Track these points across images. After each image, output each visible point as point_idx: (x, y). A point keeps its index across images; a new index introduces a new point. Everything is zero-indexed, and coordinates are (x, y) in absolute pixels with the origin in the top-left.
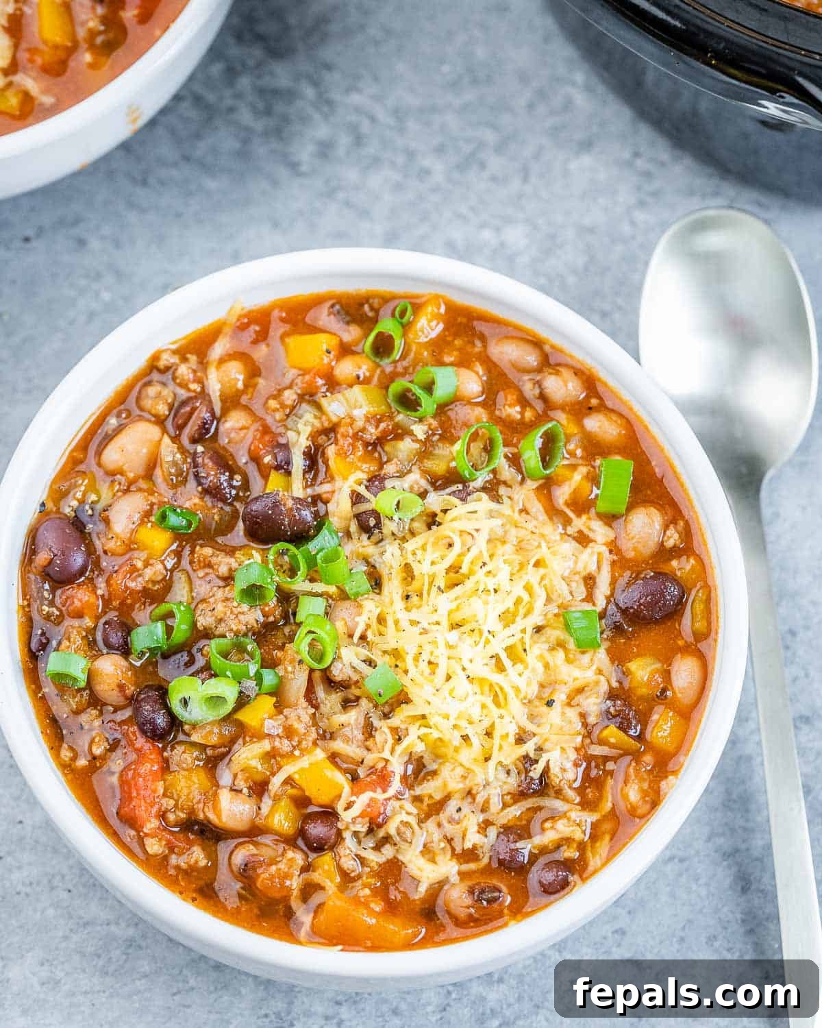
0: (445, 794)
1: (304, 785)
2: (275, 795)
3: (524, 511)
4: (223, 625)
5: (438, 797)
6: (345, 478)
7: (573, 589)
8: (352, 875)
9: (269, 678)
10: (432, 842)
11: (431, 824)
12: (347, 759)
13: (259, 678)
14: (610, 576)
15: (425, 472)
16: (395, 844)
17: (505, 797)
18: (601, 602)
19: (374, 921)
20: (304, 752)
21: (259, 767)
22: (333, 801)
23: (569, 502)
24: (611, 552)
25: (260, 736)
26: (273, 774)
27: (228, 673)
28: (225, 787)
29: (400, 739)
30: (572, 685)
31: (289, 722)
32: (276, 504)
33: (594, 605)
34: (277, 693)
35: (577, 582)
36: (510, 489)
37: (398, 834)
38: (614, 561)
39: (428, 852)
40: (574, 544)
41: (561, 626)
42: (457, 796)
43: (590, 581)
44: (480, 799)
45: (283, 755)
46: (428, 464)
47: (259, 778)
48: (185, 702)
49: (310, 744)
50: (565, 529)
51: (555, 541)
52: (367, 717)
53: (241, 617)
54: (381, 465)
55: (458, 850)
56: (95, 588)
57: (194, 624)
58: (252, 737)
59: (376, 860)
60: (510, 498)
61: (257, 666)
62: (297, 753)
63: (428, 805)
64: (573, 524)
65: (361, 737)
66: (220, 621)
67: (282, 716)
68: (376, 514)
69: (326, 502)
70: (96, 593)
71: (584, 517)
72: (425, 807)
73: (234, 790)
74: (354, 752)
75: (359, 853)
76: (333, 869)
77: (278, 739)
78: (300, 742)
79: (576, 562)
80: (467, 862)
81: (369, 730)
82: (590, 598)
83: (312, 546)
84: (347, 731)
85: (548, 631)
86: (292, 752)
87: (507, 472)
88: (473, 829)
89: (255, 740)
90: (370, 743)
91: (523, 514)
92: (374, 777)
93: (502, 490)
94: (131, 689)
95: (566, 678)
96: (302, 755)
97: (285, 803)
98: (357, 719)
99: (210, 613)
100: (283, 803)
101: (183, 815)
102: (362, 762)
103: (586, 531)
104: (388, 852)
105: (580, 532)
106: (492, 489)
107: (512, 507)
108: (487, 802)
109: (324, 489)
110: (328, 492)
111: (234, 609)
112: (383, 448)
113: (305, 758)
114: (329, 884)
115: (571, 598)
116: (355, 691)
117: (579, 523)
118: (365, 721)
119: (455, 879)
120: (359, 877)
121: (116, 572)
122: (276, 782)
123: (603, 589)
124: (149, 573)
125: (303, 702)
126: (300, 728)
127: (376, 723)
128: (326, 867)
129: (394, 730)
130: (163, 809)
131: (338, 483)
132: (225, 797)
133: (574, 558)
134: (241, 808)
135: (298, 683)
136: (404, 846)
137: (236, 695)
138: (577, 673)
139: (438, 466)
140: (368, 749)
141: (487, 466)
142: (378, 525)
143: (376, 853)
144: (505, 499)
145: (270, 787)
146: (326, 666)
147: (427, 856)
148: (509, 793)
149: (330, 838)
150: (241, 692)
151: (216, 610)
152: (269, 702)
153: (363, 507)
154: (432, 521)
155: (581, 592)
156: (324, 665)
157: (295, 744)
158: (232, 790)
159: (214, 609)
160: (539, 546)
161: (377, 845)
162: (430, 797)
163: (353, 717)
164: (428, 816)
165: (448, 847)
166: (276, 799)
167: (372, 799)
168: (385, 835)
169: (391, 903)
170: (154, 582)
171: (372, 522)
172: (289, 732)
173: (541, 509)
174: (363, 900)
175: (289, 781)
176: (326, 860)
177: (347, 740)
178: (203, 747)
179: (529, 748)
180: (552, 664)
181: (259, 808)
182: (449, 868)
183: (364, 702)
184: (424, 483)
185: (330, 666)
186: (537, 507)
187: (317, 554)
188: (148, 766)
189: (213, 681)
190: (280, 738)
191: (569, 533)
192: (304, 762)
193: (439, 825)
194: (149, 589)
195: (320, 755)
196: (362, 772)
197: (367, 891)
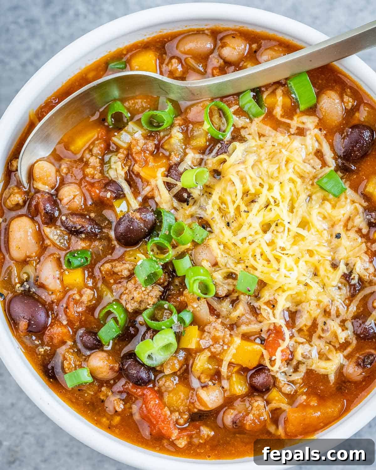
0: (313, 319)
1: (240, 363)
2: (227, 376)
3: (261, 135)
4: (143, 303)
5: (309, 323)
6: (155, 177)
7: (313, 165)
8: (292, 393)
9: (187, 317)
10: (321, 349)
11: (315, 340)
12: (253, 334)
13: (181, 320)
14: (328, 144)
15: (195, 149)
16: (304, 363)
17: (345, 302)
18: (332, 164)
19: (319, 413)
20: (229, 344)
21: (210, 367)
22: (259, 361)
23: (283, 114)
24: (320, 130)
25: (200, 350)
26: (220, 365)
27: (163, 327)
28: (198, 388)
29: (274, 306)
30: (344, 219)
31: (213, 334)
32: (131, 221)
33: (329, 167)
34: (195, 321)
35: (312, 159)
36: (247, 129)
37: (304, 358)
38: (325, 134)
39: (322, 356)
40: (299, 138)
41: (318, 189)
42: (319, 317)
43: (319, 154)
44: (333, 312)
45: (219, 353)
46: (194, 143)
47: (212, 372)
48: (150, 357)
49: (230, 338)
50: (289, 131)
51: (288, 143)
52: (249, 304)
53: (151, 294)
54: (168, 158)
55: (337, 346)
56: (61, 323)
57: (126, 310)
58: (196, 353)
59: (299, 378)
60: (249, 134)
61: (177, 315)
62: (225, 347)
63: (307, 331)
64: (292, 126)
65: (253, 318)
66: (141, 302)
67: (206, 334)
68: (184, 190)
69: (153, 198)
70: (63, 325)
71: (295, 118)
72: (307, 333)
73: (205, 387)
74: (255, 328)
75: (289, 379)
76: (282, 396)
77: (212, 347)
78: (224, 341)
79: (306, 148)
80: (345, 349)
81: (254, 311)
82: (324, 164)
83: (164, 231)
84: (244, 319)
85: (314, 197)
86: (223, 349)
87: (241, 121)
88: (339, 330)
89: (198, 354)
90: (260, 318)
91: (262, 138)
92: (273, 335)
93: (243, 133)
94: (117, 366)
95: (339, 218)
96: (229, 347)
97: (234, 378)
98: (244, 309)
99: (132, 302)
100: (234, 379)
101: (186, 417)
102: (261, 331)
103: (301, 126)
104: (303, 369)
105: (298, 128)
106: (237, 136)
107: (253, 138)
108: (338, 311)
109: (146, 191)
110: (150, 192)
111: (144, 292)
112: (163, 149)
113: (231, 347)
114: (283, 405)
115: (315, 170)
116: (235, 295)
117: (295, 123)
118: (249, 307)
119: (345, 362)
120: (296, 392)
121: (67, 308)
122: (224, 370)
123: (329, 155)
124: (85, 299)
125: (212, 318)
126: (220, 334)
127: (256, 304)
128: (277, 398)
129: (268, 303)
130: (175, 420)
131: (153, 182)
132: (203, 394)
133: (304, 146)
134: (215, 394)
135: (203, 311)
136: (309, 361)
137: (174, 336)
138: (342, 211)
139: (201, 142)
140: (260, 322)
141: (228, 124)
142: (189, 195)
143: (297, 374)
144: (247, 136)
145: (223, 374)
146: (214, 293)
147: (323, 358)
148: (346, 299)
149: (270, 382)
150: (175, 333)
151: (135, 298)
152: (194, 330)
153: (176, 190)
154: (216, 173)
155: (317, 163)
156: (213, 293)
157: (222, 344)
158: (203, 387)
159: (133, 298)
160: (281, 151)
161: (294, 369)
162: (306, 326)
163: (241, 309)
164: (311, 336)
165: (331, 346)
166: (229, 378)
167: (282, 351)
168: (297, 362)
169: (319, 395)
170: (91, 301)
171: (185, 195)
172: (216, 340)
173: (270, 129)
174: (305, 403)
175: (230, 364)
176: (274, 394)
177: (248, 324)
178: (174, 374)
179: (342, 269)
180: (326, 214)
181: (223, 388)
182: (338, 359)
183: (242, 297)
184: (198, 156)
185: (216, 292)
186: (267, 129)
187: (170, 232)
188: (152, 402)
189: (157, 336)
190: (213, 345)
191: (293, 133)
192: (232, 350)
193: (320, 337)
194: (90, 305)
195: (238, 341)
196: (264, 335)
197: (304, 397)
